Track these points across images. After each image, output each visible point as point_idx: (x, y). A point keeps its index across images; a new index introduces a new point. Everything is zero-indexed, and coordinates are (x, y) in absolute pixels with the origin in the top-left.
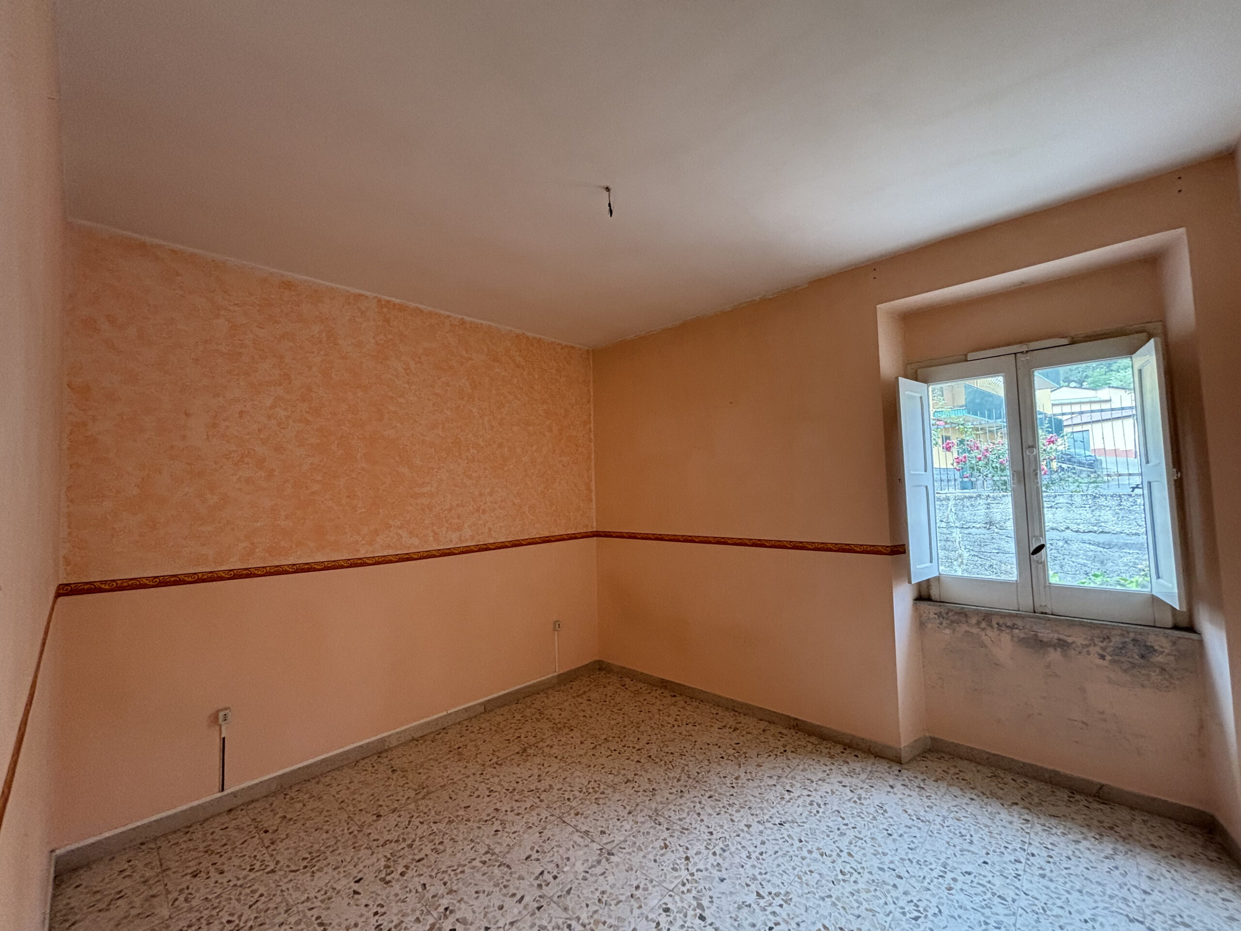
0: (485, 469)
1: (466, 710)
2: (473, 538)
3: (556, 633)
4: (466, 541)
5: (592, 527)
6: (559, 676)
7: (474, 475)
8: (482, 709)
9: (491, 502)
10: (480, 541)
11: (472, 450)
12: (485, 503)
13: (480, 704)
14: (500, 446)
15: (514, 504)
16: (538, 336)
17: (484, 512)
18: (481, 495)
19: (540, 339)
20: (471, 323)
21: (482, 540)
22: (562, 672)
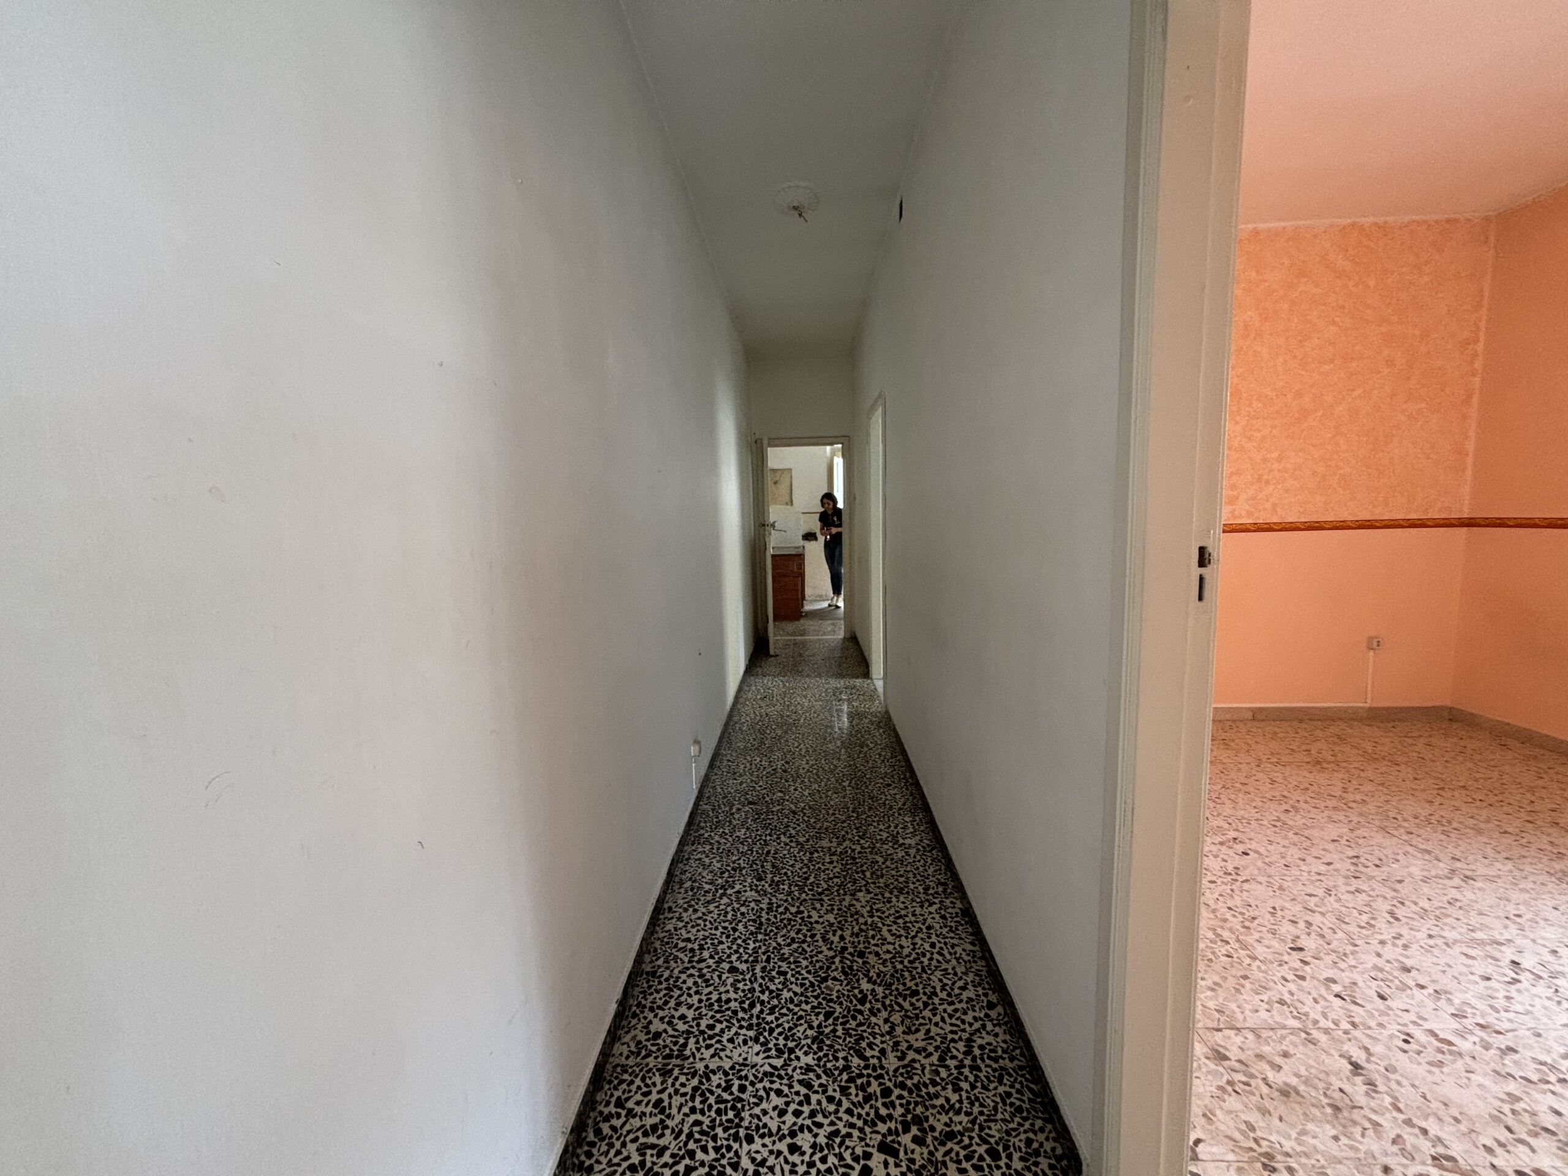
0: (1273, 427)
1: (1229, 710)
2: (1249, 514)
3: (1371, 653)
4: (1241, 516)
5: (1461, 511)
6: (1371, 709)
7: (1258, 435)
8: (1249, 715)
9: (1279, 471)
10: (1259, 519)
11: (1256, 404)
12: (1271, 471)
13: (1249, 709)
14: (1299, 395)
15: (1314, 473)
16: (1381, 220)
17: (1267, 482)
18: (1265, 460)
19: (1386, 222)
20: (1269, 230)
21: (1262, 518)
22: (1375, 705)
